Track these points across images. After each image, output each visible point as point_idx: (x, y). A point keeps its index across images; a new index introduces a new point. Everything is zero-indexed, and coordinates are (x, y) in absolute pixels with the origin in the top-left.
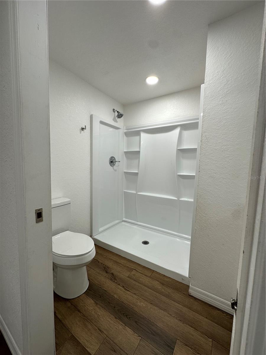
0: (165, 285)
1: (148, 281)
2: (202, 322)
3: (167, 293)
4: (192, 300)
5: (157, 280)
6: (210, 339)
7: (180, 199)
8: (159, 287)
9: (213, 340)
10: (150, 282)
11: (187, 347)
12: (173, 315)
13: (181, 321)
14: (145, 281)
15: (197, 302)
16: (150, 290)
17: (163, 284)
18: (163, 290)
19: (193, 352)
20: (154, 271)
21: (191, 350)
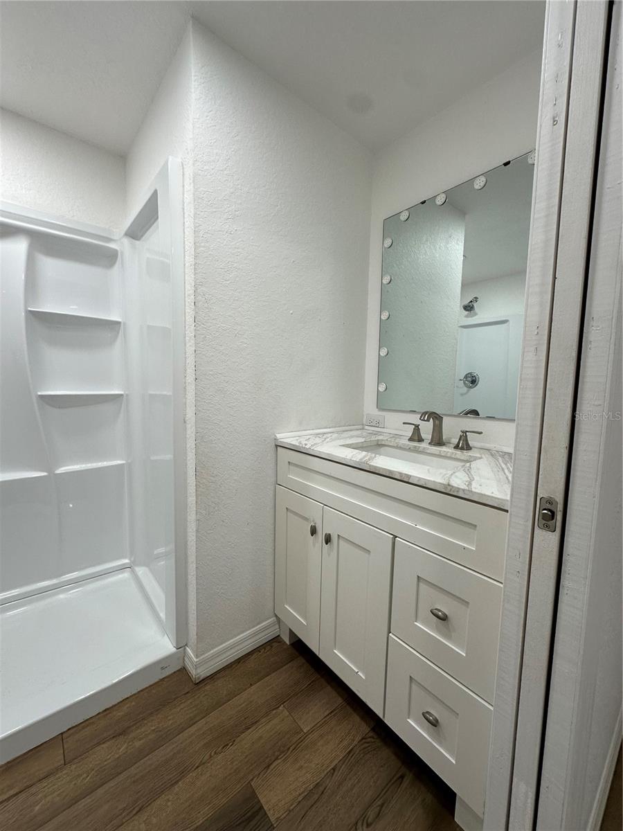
0: (129, 727)
1: (71, 781)
2: (252, 699)
3: (152, 736)
4: (208, 687)
5: (99, 744)
6: (280, 708)
7: (58, 471)
8: (122, 748)
9: (283, 704)
10: (79, 776)
11: (272, 767)
12: (207, 757)
13: (227, 745)
14: (58, 795)
15: (218, 678)
16: (100, 791)
17: (123, 733)
18: (138, 744)
19: (284, 758)
20: (62, 734)
21: (279, 761)
